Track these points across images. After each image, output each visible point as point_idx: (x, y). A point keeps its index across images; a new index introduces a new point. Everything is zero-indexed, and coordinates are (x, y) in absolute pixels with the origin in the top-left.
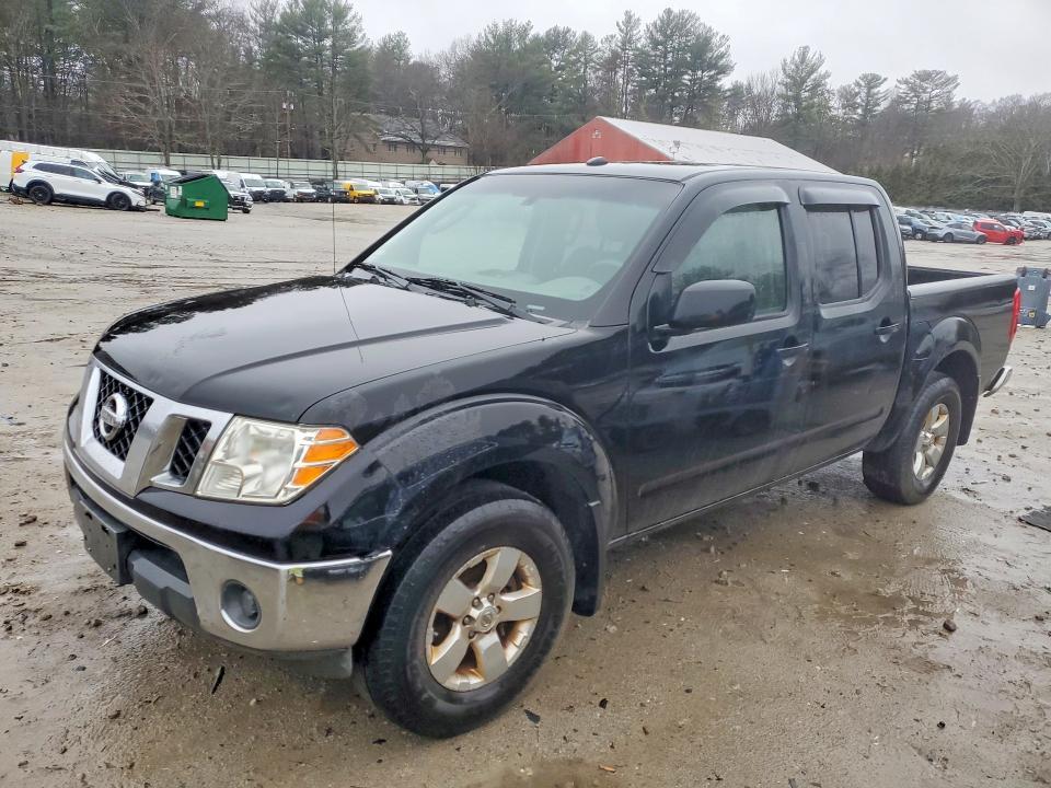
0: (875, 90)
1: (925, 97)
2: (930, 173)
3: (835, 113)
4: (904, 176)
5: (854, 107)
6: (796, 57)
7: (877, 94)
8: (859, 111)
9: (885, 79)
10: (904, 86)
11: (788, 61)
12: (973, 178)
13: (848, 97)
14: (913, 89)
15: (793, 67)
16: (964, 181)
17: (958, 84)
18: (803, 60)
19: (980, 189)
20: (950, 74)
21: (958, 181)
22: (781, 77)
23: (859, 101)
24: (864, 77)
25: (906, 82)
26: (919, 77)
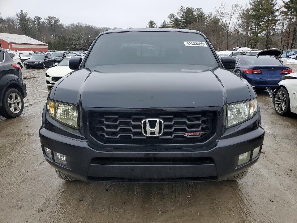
1: (53, 23)
2: (62, 43)
4: (57, 44)
6: (20, 13)
9: (42, 18)
10: (47, 20)
11: (18, 14)
12: (72, 44)
14: (49, 21)
19: (74, 46)
20: (57, 18)
22: (17, 18)
23: (36, 23)
24: (36, 17)
25: (47, 19)
26: (50, 18)
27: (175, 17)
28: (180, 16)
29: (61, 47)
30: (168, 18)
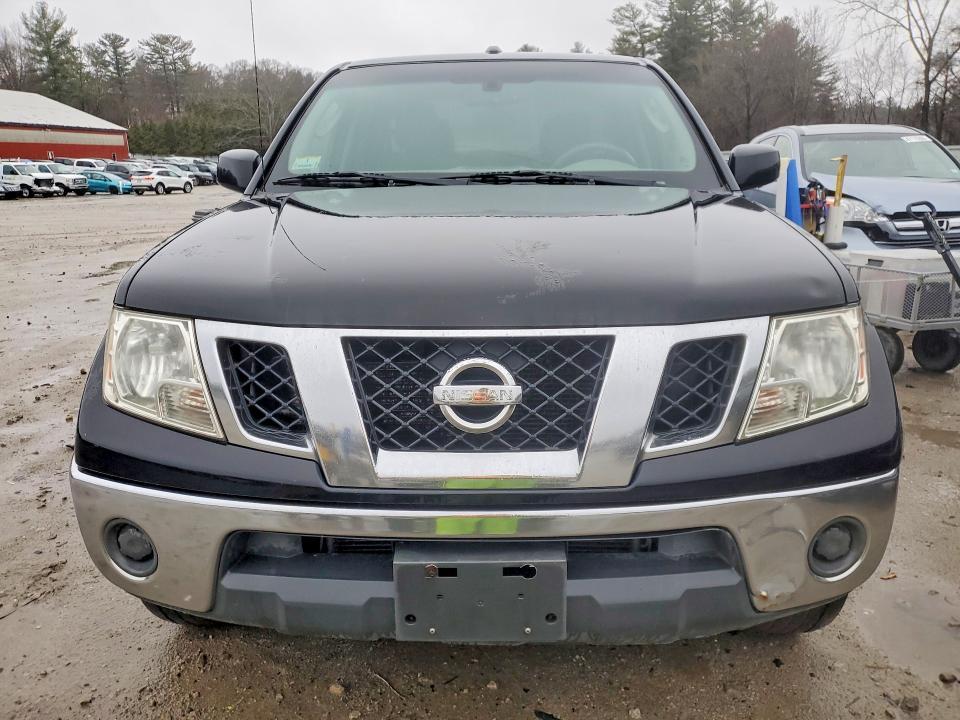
0: (121, 50)
1: (169, 59)
2: (198, 127)
3: (87, 70)
4: (176, 130)
5: (105, 65)
6: (36, 12)
7: (123, 53)
8: (111, 68)
9: (128, 40)
10: (147, 48)
11: (28, 15)
12: (234, 131)
13: (96, 56)
14: (156, 50)
15: (35, 22)
16: (227, 134)
17: (193, 50)
18: (44, 15)
19: (242, 140)
20: (185, 39)
21: (222, 133)
22: (25, 32)
23: (108, 58)
24: (107, 37)
25: (148, 44)
26: (158, 40)
27: (639, 19)
28: (660, 13)
29: (192, 142)
30: (612, 22)
